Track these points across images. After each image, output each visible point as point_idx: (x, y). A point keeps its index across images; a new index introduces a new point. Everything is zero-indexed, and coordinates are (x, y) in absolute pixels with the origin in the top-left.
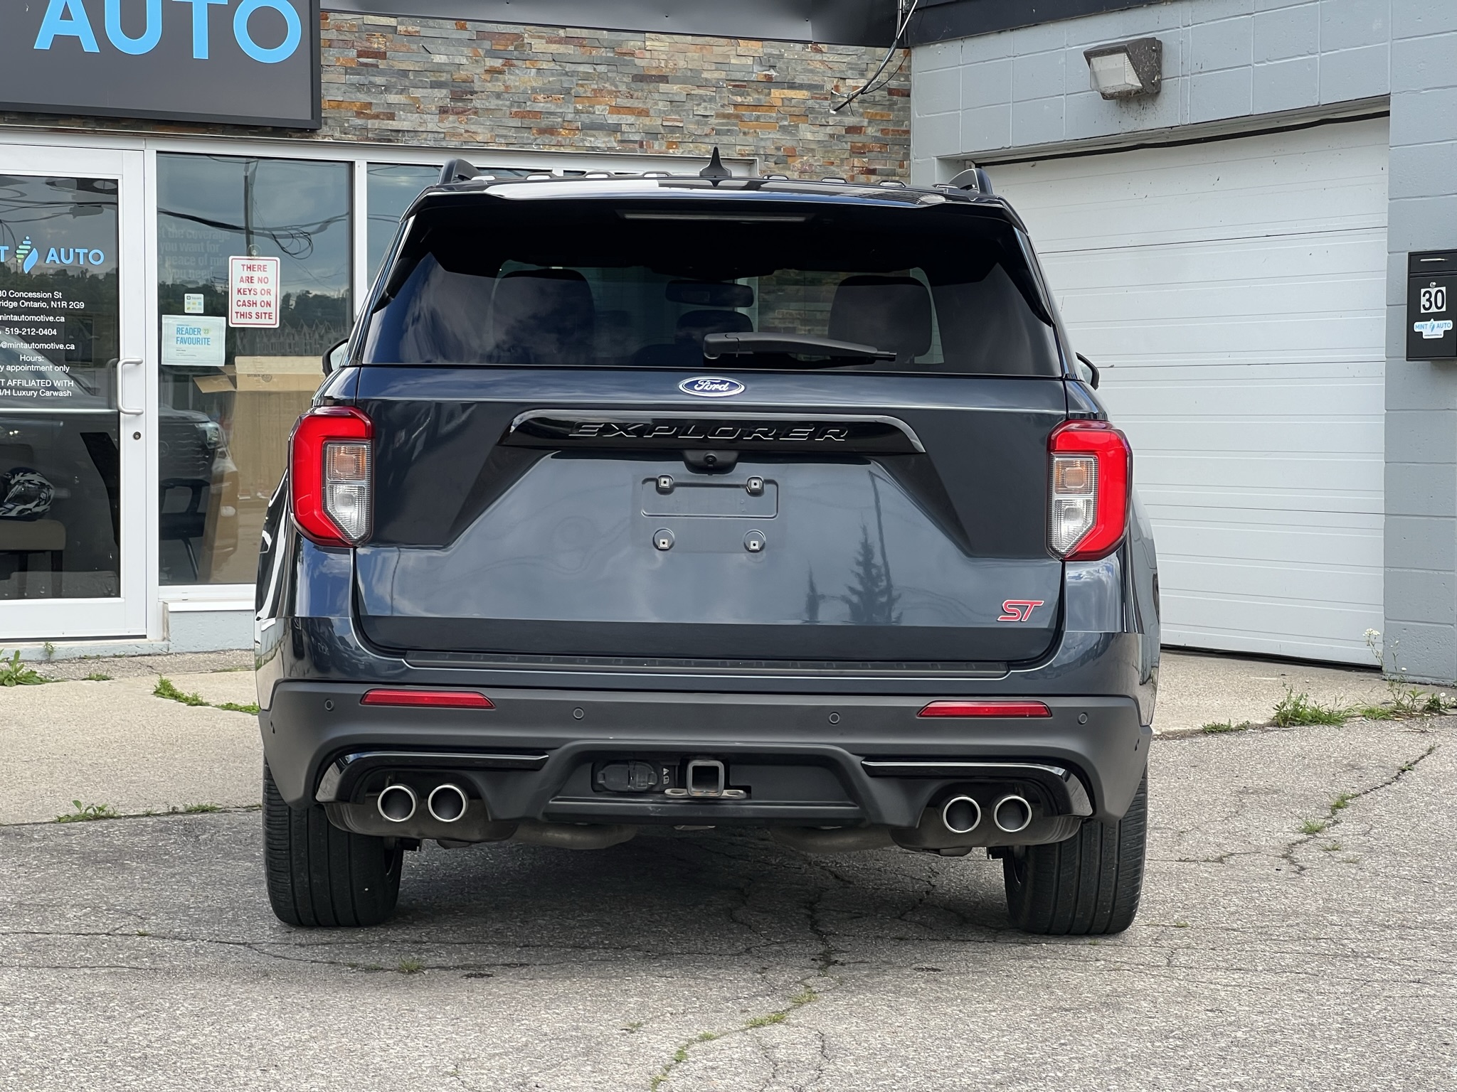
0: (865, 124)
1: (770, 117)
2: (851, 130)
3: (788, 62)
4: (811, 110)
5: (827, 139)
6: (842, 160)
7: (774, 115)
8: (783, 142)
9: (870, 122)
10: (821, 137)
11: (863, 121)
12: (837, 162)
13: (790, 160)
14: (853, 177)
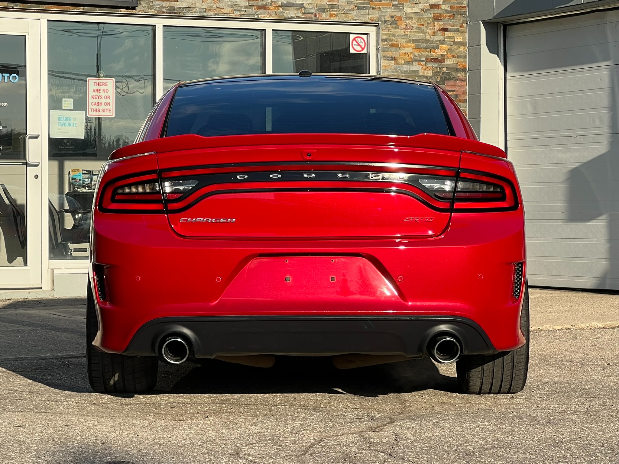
0: (441, 3)
2: (433, 7)
6: (428, 24)
8: (395, 13)
10: (416, 11)
11: (439, 2)
13: (399, 23)
14: (434, 33)
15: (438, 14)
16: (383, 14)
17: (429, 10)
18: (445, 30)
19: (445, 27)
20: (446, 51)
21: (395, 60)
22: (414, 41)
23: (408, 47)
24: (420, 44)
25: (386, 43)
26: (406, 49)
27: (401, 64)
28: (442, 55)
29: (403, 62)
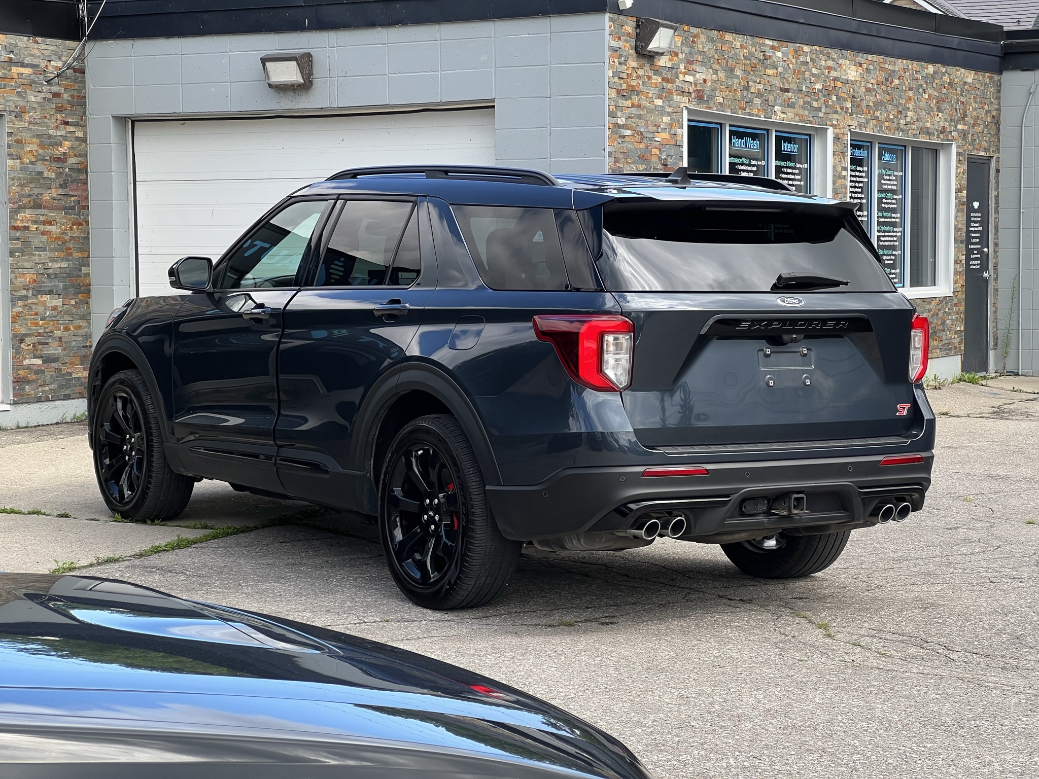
0: (63, 91)
1: (12, 86)
2: (56, 95)
3: (20, 49)
4: (33, 81)
5: (42, 101)
6: (51, 115)
7: (13, 84)
8: (19, 103)
9: (65, 90)
10: (39, 99)
11: (61, 90)
12: (48, 116)
13: (23, 114)
14: (57, 127)
15: (60, 105)
16: (8, 104)
17: (51, 99)
18: (67, 123)
19: (67, 120)
20: (68, 148)
21: (20, 159)
22: (38, 136)
23: (32, 144)
24: (44, 140)
25: (10, 139)
26: (31, 145)
27: (27, 164)
28: (65, 154)
29: (28, 161)
